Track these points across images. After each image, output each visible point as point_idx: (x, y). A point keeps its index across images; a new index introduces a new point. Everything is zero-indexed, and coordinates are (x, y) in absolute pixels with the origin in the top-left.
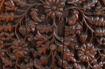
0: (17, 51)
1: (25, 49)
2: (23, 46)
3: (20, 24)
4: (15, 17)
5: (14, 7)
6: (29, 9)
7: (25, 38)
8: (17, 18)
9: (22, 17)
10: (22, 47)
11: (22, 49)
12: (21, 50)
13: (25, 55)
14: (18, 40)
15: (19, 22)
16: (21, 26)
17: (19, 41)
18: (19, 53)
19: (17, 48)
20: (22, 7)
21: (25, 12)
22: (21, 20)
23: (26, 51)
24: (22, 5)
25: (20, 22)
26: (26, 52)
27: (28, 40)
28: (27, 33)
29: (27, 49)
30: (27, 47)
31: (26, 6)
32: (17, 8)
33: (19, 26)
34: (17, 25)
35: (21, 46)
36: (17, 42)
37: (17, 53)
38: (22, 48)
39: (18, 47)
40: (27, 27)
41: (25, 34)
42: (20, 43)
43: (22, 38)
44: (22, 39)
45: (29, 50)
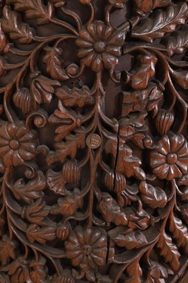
0: (7, 152)
1: (26, 145)
2: (22, 139)
3: (17, 85)
4: (4, 68)
5: (4, 44)
6: (39, 47)
7: (27, 119)
8: (8, 71)
9: (21, 67)
10: (20, 140)
11: (20, 144)
12: (18, 149)
13: (25, 161)
14: (10, 122)
15: (15, 80)
16: (18, 89)
17: (14, 127)
18: (12, 156)
19: (7, 142)
20: (24, 44)
21: (29, 55)
22: (19, 74)
23: (29, 150)
24: (24, 39)
25: (18, 80)
26: (28, 154)
27: (36, 123)
28: (32, 106)
29: (33, 146)
30: (33, 140)
31: (33, 42)
32: (11, 47)
33: (13, 90)
34: (8, 87)
35: (17, 139)
36: (9, 129)
37: (7, 155)
38: (20, 142)
39: (10, 140)
40: (35, 91)
41: (29, 110)
42: (15, 131)
43: (20, 120)
44: (21, 122)
45: (36, 147)
